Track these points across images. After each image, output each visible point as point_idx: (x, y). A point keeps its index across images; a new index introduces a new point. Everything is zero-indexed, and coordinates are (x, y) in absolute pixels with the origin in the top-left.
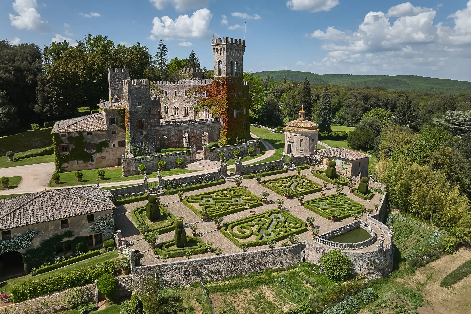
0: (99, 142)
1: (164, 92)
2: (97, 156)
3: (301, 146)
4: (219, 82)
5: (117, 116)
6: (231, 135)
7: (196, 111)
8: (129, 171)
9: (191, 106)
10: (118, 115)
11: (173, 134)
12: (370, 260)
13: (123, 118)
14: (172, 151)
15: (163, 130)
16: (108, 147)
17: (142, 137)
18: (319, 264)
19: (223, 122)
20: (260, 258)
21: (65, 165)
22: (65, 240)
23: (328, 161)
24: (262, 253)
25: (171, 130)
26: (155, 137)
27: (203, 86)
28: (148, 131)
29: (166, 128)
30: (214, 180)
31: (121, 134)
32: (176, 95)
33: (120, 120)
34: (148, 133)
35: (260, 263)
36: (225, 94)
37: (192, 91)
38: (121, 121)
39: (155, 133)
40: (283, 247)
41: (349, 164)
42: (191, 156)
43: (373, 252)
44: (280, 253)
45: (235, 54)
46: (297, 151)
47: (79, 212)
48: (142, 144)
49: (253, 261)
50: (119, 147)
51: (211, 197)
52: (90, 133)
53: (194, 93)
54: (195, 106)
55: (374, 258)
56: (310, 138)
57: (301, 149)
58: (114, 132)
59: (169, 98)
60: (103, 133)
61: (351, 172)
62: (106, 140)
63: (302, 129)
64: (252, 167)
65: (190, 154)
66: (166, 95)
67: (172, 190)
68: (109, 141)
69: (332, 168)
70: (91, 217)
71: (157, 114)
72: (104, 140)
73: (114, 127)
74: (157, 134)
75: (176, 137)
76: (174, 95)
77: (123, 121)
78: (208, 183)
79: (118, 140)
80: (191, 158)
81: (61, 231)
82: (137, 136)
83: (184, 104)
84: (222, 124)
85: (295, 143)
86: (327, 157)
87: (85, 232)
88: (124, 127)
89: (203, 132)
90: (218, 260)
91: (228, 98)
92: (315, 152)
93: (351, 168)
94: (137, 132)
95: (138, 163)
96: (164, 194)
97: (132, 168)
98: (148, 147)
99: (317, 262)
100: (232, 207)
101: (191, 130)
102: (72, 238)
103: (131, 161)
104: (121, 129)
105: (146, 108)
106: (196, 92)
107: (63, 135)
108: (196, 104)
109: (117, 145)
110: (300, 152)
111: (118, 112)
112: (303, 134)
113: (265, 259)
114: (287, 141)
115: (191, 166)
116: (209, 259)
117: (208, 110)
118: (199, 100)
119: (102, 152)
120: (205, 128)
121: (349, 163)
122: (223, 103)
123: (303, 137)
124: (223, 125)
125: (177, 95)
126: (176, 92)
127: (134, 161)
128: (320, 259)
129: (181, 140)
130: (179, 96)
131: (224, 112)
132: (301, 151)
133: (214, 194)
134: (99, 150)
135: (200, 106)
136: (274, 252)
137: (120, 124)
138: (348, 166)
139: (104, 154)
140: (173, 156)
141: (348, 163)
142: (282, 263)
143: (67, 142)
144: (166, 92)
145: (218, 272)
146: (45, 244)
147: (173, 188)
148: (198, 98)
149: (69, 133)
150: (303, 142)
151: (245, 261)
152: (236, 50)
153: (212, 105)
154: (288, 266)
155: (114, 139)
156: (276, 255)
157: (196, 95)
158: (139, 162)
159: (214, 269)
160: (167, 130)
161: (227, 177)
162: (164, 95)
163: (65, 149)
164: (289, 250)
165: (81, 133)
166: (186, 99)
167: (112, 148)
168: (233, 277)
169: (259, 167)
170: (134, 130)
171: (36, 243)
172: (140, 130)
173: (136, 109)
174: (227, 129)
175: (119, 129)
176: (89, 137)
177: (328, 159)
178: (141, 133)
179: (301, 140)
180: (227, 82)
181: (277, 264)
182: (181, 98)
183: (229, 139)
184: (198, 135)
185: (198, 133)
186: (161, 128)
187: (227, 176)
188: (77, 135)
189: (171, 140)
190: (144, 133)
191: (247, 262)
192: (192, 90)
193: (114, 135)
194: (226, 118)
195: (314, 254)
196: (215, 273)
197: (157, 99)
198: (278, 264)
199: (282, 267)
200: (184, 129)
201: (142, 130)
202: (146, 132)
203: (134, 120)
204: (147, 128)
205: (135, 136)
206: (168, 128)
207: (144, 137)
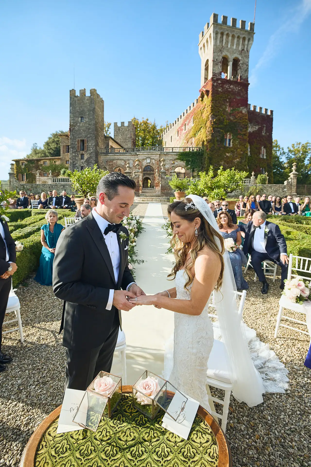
1: (165, 143)
11: (132, 166)
15: (118, 159)
17: (83, 161)
25: (128, 159)
26: (107, 167)
28: (90, 154)
29: (122, 157)
32: (171, 141)
36: (210, 105)
39: (107, 162)
45: (232, 44)
52: (45, 162)
58: (68, 162)
60: (57, 163)
66: (166, 146)
73: (68, 156)
74: (111, 163)
82: (77, 160)
89: (176, 167)
91: (212, 109)
94: (78, 154)
101: (155, 160)
120: (180, 161)
152: (233, 36)
160: (123, 160)
165: (37, 161)
170: (74, 152)
172: (81, 152)
173: (78, 126)
178: (82, 157)
180: (213, 86)
185: (167, 166)
186: (116, 157)
190: (86, 157)
192: (183, 125)
193: (68, 165)
200: (145, 158)
201: (84, 153)
202: (88, 155)
203: (75, 139)
204: (89, 150)
205: (75, 159)
206: (125, 157)
207: (85, 162)
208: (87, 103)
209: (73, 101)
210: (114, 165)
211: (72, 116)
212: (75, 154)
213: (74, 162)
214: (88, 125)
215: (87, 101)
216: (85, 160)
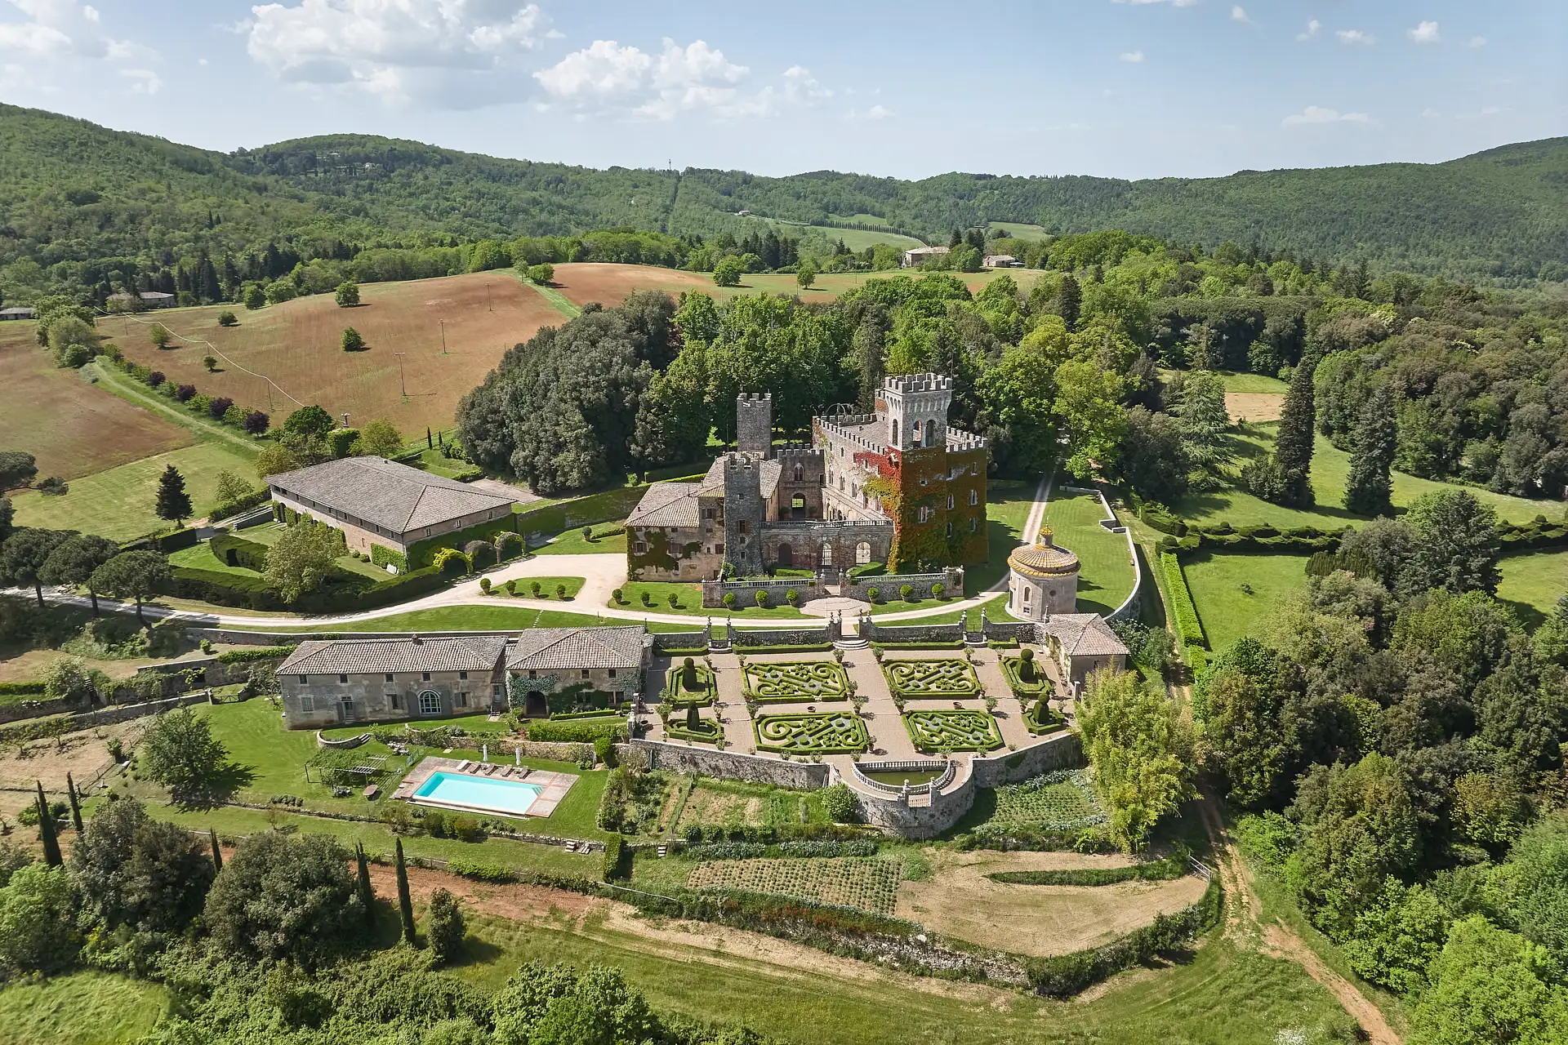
0: (687, 543)
1: (829, 444)
2: (683, 563)
3: (1026, 600)
4: (893, 458)
5: (714, 506)
6: (906, 555)
7: (865, 494)
8: (712, 600)
9: (861, 484)
10: (716, 505)
11: (802, 542)
12: (888, 810)
13: (721, 511)
14: (789, 575)
15: (784, 535)
16: (700, 552)
17: (743, 546)
19: (897, 529)
20: (768, 767)
21: (640, 571)
22: (585, 691)
23: (1052, 643)
24: (770, 762)
25: (798, 535)
26: (770, 544)
27: (874, 455)
28: (753, 538)
29: (790, 532)
30: (817, 642)
31: (718, 534)
32: (842, 456)
33: (719, 513)
34: (754, 542)
35: (766, 773)
36: (899, 481)
37: (862, 458)
39: (769, 538)
44: (792, 768)
45: (926, 408)
46: (1020, 607)
47: (600, 664)
48: (743, 557)
49: (760, 768)
50: (715, 553)
51: (784, 671)
52: (674, 530)
53: (865, 463)
54: (864, 485)
55: (891, 809)
56: (1045, 588)
57: (1027, 606)
58: (709, 531)
59: (835, 457)
60: (693, 531)
61: (1069, 675)
62: (698, 542)
63: (1030, 569)
64: (893, 631)
65: (812, 584)
66: (831, 450)
67: (745, 648)
68: (702, 544)
69: (1023, 662)
70: (612, 672)
71: (816, 482)
72: (694, 541)
73: (710, 523)
74: (775, 540)
76: (840, 455)
78: (801, 646)
79: (714, 544)
80: (818, 591)
81: (581, 681)
82: (735, 544)
83: (852, 476)
85: (1017, 592)
87: (606, 686)
89: (858, 543)
90: (718, 756)
93: (1069, 668)
94: (737, 536)
95: (726, 590)
96: (729, 652)
97: (716, 596)
98: (752, 564)
100: (800, 693)
102: (592, 691)
103: (716, 587)
104: (719, 527)
105: (751, 503)
107: (639, 528)
108: (866, 483)
109: (713, 550)
110: (1025, 611)
111: (713, 502)
112: (1031, 579)
115: (810, 607)
116: (708, 751)
117: (880, 500)
118: (871, 477)
119: (690, 558)
120: (864, 535)
122: (897, 496)
123: (1031, 585)
124: (896, 533)
125: (844, 455)
126: (842, 450)
127: (719, 587)
130: (846, 458)
131: (897, 511)
132: (1027, 610)
133: (790, 668)
134: (687, 556)
135: (870, 488)
136: (785, 765)
137: (719, 519)
139: (694, 562)
140: (783, 585)
142: (793, 781)
143: (643, 538)
144: (831, 444)
145: (716, 768)
146: (566, 690)
147: (747, 645)
148: (868, 474)
149: (647, 527)
150: (1031, 593)
151: (748, 765)
152: (927, 401)
153: (884, 492)
154: (802, 787)
155: (709, 541)
156: (789, 769)
157: (867, 467)
158: (728, 589)
159: (713, 764)
160: (792, 535)
161: (841, 640)
162: (829, 450)
163: (641, 547)
164: (805, 769)
165: (662, 528)
166: (854, 468)
167: (705, 554)
168: (733, 780)
170: (733, 531)
171: (558, 688)
172: (741, 535)
173: (737, 504)
174: (903, 542)
175: (715, 526)
176: (674, 535)
177: (1053, 640)
178: (743, 540)
179: (1027, 590)
180: (905, 461)
181: (787, 781)
182: (849, 463)
183: (903, 562)
184: (849, 548)
185: (848, 543)
186: (782, 532)
187: (842, 638)
188: (658, 530)
190: (747, 541)
191: (751, 768)
192: (862, 456)
193: (708, 534)
194: (900, 522)
196: (714, 769)
197: (818, 453)
198: (789, 781)
199: (793, 785)
201: (744, 536)
202: (750, 539)
203: (733, 520)
204: (751, 533)
206: (794, 531)
207: (746, 547)
208: (747, 478)
209: (729, 474)
210: (778, 542)
211: (728, 492)
212: (733, 534)
213: (732, 544)
214: (749, 504)
216: (746, 545)
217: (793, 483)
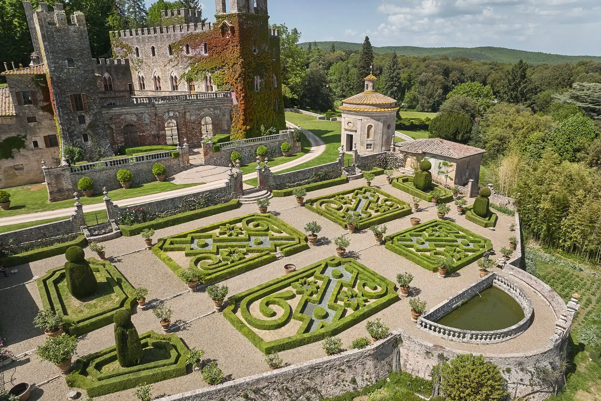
0: (3, 139)
1: (134, 51)
2: (4, 165)
3: (368, 137)
4: (224, 25)
5: (32, 87)
6: (251, 120)
7: (190, 80)
8: (60, 191)
9: (182, 73)
10: (34, 86)
11: (147, 121)
12: (536, 368)
13: (46, 91)
14: (146, 151)
15: (128, 114)
16: (24, 147)
17: (84, 126)
18: (430, 379)
19: (237, 99)
20: (308, 379)
23: (414, 161)
24: (313, 368)
25: (142, 113)
26: (113, 127)
27: (198, 35)
28: (95, 115)
30: (220, 202)
31: (46, 123)
32: (154, 55)
33: (40, 96)
34: (96, 120)
35: (309, 389)
36: (237, 46)
37: (181, 45)
38: (42, 97)
39: (111, 119)
40: (356, 350)
41: (451, 166)
42: (180, 159)
43: (545, 353)
44: (349, 363)
46: (362, 145)
48: (86, 140)
49: (293, 386)
50: (47, 146)
51: (210, 237)
53: (185, 48)
54: (187, 72)
55: (545, 364)
56: (384, 122)
57: (369, 142)
58: (32, 119)
59: (144, 61)
60: (9, 121)
61: (454, 178)
62: (19, 135)
63: (372, 107)
64: (289, 176)
65: (177, 155)
66: (138, 55)
67: (136, 226)
68: (25, 137)
69: (425, 173)
71: (126, 91)
72: (13, 134)
73: (30, 109)
74: (117, 121)
75: (153, 126)
76: (151, 55)
77: (47, 98)
78: (206, 209)
79: (42, 135)
80: (181, 163)
82: (74, 125)
83: (169, 70)
84: (235, 102)
85: (359, 132)
86: (413, 155)
88: (48, 109)
89: (202, 118)
90: (214, 396)
91: (243, 54)
92: (392, 146)
93: (454, 172)
94: (73, 117)
95: (77, 176)
96: (120, 234)
97: (66, 184)
98: (99, 145)
99: (427, 374)
100: (249, 256)
101: (179, 113)
103: (62, 173)
104: (46, 113)
105: (85, 71)
106: (187, 46)
108: (189, 69)
109: (41, 144)
110: (367, 148)
111: (33, 79)
112: (372, 117)
113: (318, 380)
114: (346, 130)
115: (180, 178)
116: (191, 397)
117: (210, 78)
118: (195, 60)
119: (13, 157)
120: (206, 110)
121: (452, 163)
122: (234, 64)
123: (372, 122)
124: (237, 103)
125: (156, 53)
126: (153, 48)
127: (68, 173)
128: (432, 368)
129: (163, 132)
130: (159, 55)
131: (237, 79)
132: (369, 146)
133: (217, 231)
134: (7, 154)
135: (196, 72)
136: (338, 363)
137: (42, 104)
138: (450, 169)
139: (19, 161)
140: (145, 160)
141: (449, 164)
142: (354, 381)
144: (137, 49)
147: (139, 222)
148: (191, 58)
150: (373, 129)
151: (274, 389)
153: (216, 67)
154: (368, 385)
155: (34, 133)
156: (342, 367)
157: (188, 52)
158: (78, 174)
160: (135, 114)
161: (243, 194)
162: (135, 56)
164: (370, 355)
166: (171, 60)
167: (32, 150)
169: (301, 176)
170: (67, 114)
172: (78, 113)
173: (65, 73)
174: (244, 110)
175: (41, 113)
177: (415, 158)
178: (82, 120)
179: (370, 127)
180: (240, 24)
181: (344, 385)
182: (163, 59)
183: (248, 127)
184: (194, 123)
185: (193, 118)
186: (123, 111)
189: (144, 132)
190: (88, 120)
191: (279, 390)
192: (180, 43)
193: (32, 124)
194: (241, 90)
195: (420, 359)
197: (123, 63)
198: (347, 384)
199: (354, 388)
200: (166, 110)
201: (83, 114)
202: (91, 117)
203: (64, 94)
204: (91, 109)
205: (70, 125)
206: (137, 109)
207: (88, 127)
208: (74, 37)
209: (47, 32)
210: (122, 122)
211: (51, 57)
212: (68, 116)
213: (69, 128)
214: (83, 72)
215: (74, 34)
216: (87, 125)
217: (104, 93)
